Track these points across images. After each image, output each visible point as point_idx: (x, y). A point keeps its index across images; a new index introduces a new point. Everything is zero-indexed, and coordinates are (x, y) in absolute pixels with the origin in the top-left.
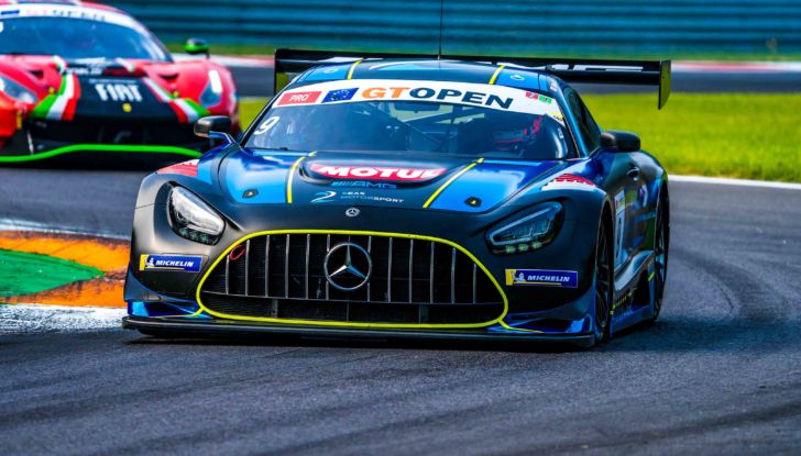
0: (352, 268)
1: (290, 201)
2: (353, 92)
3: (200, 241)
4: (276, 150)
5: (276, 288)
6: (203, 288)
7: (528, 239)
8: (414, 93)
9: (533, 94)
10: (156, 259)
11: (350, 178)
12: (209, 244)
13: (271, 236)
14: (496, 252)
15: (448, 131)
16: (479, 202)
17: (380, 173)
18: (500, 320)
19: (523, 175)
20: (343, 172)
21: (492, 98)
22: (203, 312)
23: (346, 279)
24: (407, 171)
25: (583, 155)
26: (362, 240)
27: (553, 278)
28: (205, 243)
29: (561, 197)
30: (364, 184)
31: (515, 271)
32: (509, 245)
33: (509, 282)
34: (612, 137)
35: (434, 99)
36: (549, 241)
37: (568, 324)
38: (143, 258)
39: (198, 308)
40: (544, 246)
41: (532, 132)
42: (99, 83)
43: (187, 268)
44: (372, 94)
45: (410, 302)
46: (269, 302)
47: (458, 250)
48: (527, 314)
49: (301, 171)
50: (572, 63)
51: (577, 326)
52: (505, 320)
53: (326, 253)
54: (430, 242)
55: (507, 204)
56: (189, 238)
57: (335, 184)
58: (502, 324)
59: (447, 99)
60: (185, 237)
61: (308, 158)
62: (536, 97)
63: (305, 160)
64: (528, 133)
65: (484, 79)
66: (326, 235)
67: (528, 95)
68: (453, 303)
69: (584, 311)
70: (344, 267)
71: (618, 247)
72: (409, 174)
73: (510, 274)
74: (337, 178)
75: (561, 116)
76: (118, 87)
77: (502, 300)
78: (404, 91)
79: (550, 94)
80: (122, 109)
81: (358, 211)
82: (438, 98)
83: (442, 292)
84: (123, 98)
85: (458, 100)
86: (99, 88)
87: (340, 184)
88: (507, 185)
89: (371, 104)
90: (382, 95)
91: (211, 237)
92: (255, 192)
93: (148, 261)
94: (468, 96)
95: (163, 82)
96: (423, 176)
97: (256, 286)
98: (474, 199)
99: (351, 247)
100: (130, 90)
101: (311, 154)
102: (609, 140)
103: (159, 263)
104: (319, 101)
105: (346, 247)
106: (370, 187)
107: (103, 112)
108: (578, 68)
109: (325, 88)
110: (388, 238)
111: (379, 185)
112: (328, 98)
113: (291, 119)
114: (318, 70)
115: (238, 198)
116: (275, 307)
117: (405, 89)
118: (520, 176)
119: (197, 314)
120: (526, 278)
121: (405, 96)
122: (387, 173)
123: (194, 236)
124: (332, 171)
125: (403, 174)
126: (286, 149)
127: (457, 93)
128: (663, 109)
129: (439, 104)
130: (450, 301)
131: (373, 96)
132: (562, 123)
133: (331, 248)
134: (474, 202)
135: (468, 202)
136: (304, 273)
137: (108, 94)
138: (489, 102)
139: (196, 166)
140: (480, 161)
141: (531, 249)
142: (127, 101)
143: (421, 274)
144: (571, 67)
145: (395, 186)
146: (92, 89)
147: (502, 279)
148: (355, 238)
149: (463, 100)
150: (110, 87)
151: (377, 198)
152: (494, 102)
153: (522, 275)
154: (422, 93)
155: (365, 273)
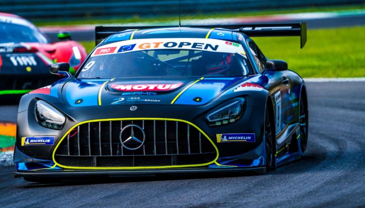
0: (134, 138)
1: (100, 104)
2: (133, 46)
3: (53, 129)
4: (94, 79)
5: (95, 151)
6: (56, 153)
7: (228, 118)
8: (166, 45)
9: (230, 42)
10: (30, 139)
11: (132, 90)
12: (58, 130)
13: (91, 123)
14: (211, 125)
15: (186, 66)
16: (201, 99)
17: (148, 87)
18: (215, 161)
19: (223, 85)
20: (129, 88)
21: (207, 46)
22: (57, 166)
23: (132, 144)
24: (162, 86)
25: (257, 73)
26: (139, 122)
27: (242, 138)
28: (56, 129)
29: (244, 95)
30: (139, 93)
31: (221, 135)
32: (218, 121)
33: (219, 141)
34: (273, 63)
35: (176, 47)
36: (239, 118)
37: (251, 162)
38: (23, 139)
39: (53, 164)
40: (236, 121)
41: (226, 63)
42: (12, 56)
43: (47, 143)
44: (144, 46)
45: (167, 154)
46: (91, 158)
47: (190, 125)
48: (228, 158)
49: (106, 88)
50: (254, 26)
51: (256, 162)
52: (217, 161)
53: (120, 130)
54: (176, 121)
55: (215, 100)
56: (47, 127)
57: (124, 94)
58: (216, 163)
59: (184, 47)
60: (45, 127)
61: (110, 82)
62: (231, 44)
63: (108, 83)
64: (224, 64)
65: (203, 36)
66: (120, 121)
67: (226, 43)
68: (189, 153)
69: (260, 154)
70: (130, 138)
71: (278, 121)
72: (163, 87)
73: (219, 137)
74: (125, 91)
75: (244, 53)
76: (23, 58)
77: (216, 151)
78: (160, 44)
79: (238, 42)
80: (26, 70)
81: (136, 107)
82: (179, 47)
83: (183, 148)
84: (26, 64)
85: (190, 47)
86: (12, 59)
87: (127, 94)
88: (216, 90)
89: (144, 52)
90: (149, 47)
91: (59, 126)
92: (81, 100)
93: (26, 140)
94: (195, 45)
95: (48, 54)
96: (171, 88)
97: (84, 150)
98: (197, 98)
99: (133, 127)
100: (30, 60)
101: (112, 80)
102: (271, 64)
103: (31, 141)
104: (116, 52)
105: (131, 127)
106: (143, 94)
107: (16, 72)
108: (257, 29)
109: (118, 45)
110: (153, 121)
111: (147, 93)
112: (120, 50)
113: (102, 62)
114: (115, 36)
115: (72, 104)
116: (95, 161)
117: (161, 43)
118: (222, 85)
119: (53, 167)
120: (227, 138)
121: (161, 47)
122: (152, 87)
123: (50, 126)
124: (123, 88)
125: (160, 87)
126: (99, 78)
127: (189, 44)
128: (303, 48)
129: (179, 50)
130: (188, 153)
131: (144, 48)
132: (245, 57)
133: (123, 128)
134: (198, 100)
135: (195, 100)
136: (110, 142)
137: (18, 62)
138: (206, 48)
139: (50, 89)
140: (202, 79)
141: (229, 123)
142: (28, 65)
143: (171, 139)
144: (253, 29)
145: (156, 94)
146: (8, 59)
147: (214, 139)
148: (135, 122)
149: (192, 47)
150: (18, 59)
151: (146, 100)
152: (209, 47)
153: (225, 137)
154: (170, 45)
155: (142, 140)
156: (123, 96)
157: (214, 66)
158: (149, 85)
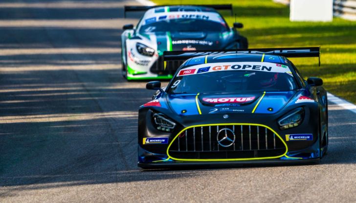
0: (228, 138)
1: (200, 113)
2: (209, 68)
3: (166, 132)
4: (182, 93)
5: (198, 147)
6: (169, 149)
7: (293, 123)
8: (233, 67)
10: (150, 139)
13: (195, 128)
14: (281, 128)
18: (285, 155)
20: (215, 100)
21: (264, 67)
22: (170, 159)
23: (226, 142)
26: (231, 127)
27: (303, 137)
28: (168, 132)
30: (226, 105)
31: (289, 135)
33: (287, 139)
35: (241, 69)
37: (310, 155)
38: (144, 139)
39: (168, 157)
40: (298, 125)
43: (162, 142)
44: (216, 68)
45: (251, 149)
46: (196, 153)
47: (268, 129)
50: (281, 49)
52: (287, 155)
53: (217, 133)
54: (256, 126)
55: (283, 109)
57: (216, 106)
58: (286, 156)
59: (246, 69)
62: (280, 66)
64: (273, 80)
65: (259, 60)
66: (216, 126)
67: (277, 65)
70: (224, 138)
73: (287, 136)
75: (291, 73)
77: (285, 147)
79: (285, 64)
81: (228, 116)
85: (250, 69)
87: (219, 105)
90: (220, 69)
91: (171, 130)
92: (186, 111)
93: (146, 140)
94: (254, 67)
97: (190, 148)
98: (270, 108)
99: (227, 130)
101: (198, 94)
103: (151, 141)
104: (195, 73)
105: (225, 130)
108: (284, 51)
109: (197, 68)
110: (241, 125)
111: (234, 105)
115: (179, 113)
116: (199, 155)
119: (167, 160)
120: (293, 138)
122: (232, 100)
123: (164, 129)
125: (239, 100)
126: (186, 93)
127: (250, 66)
129: (244, 71)
130: (266, 148)
131: (217, 69)
132: (292, 75)
133: (219, 131)
134: (270, 110)
135: (268, 109)
136: (209, 141)
138: (263, 69)
140: (265, 93)
141: (294, 126)
144: (281, 51)
147: (284, 138)
148: (227, 127)
149: (253, 69)
151: (234, 110)
152: (265, 69)
153: (292, 137)
154: (236, 67)
155: (233, 140)
156: (217, 107)
157: (265, 82)
158: (230, 99)
